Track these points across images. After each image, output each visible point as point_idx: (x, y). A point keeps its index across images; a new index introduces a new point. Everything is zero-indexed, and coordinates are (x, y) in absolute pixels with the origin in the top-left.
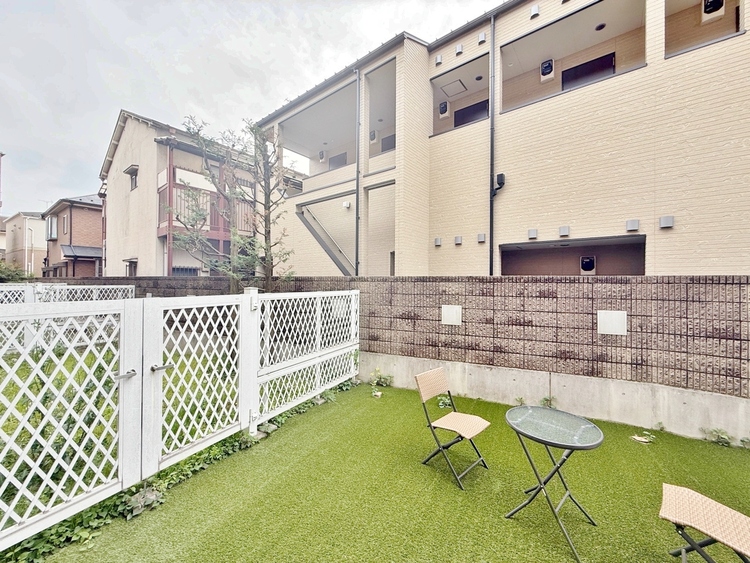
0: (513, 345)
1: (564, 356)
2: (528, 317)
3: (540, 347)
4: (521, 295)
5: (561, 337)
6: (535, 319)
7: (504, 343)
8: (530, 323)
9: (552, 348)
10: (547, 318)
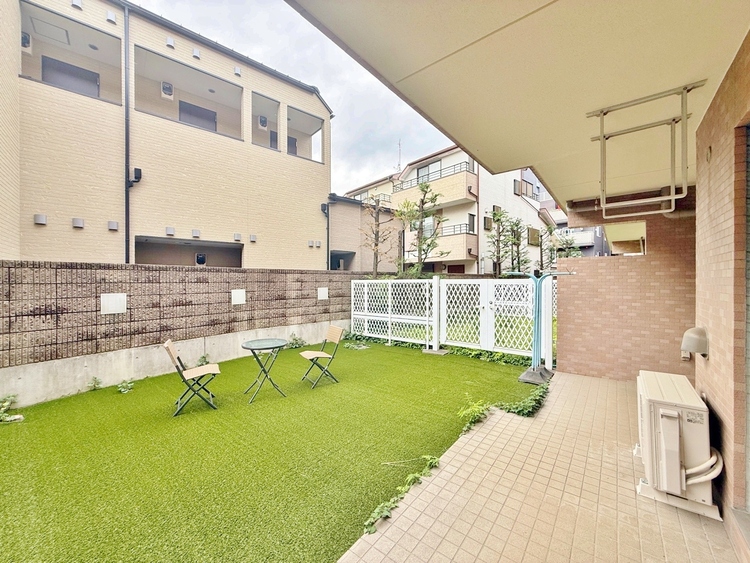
0: (177, 322)
1: (213, 323)
2: (189, 299)
3: (198, 320)
4: (183, 281)
5: (212, 311)
6: (194, 299)
7: (169, 322)
8: (190, 303)
9: (206, 319)
10: (202, 298)
